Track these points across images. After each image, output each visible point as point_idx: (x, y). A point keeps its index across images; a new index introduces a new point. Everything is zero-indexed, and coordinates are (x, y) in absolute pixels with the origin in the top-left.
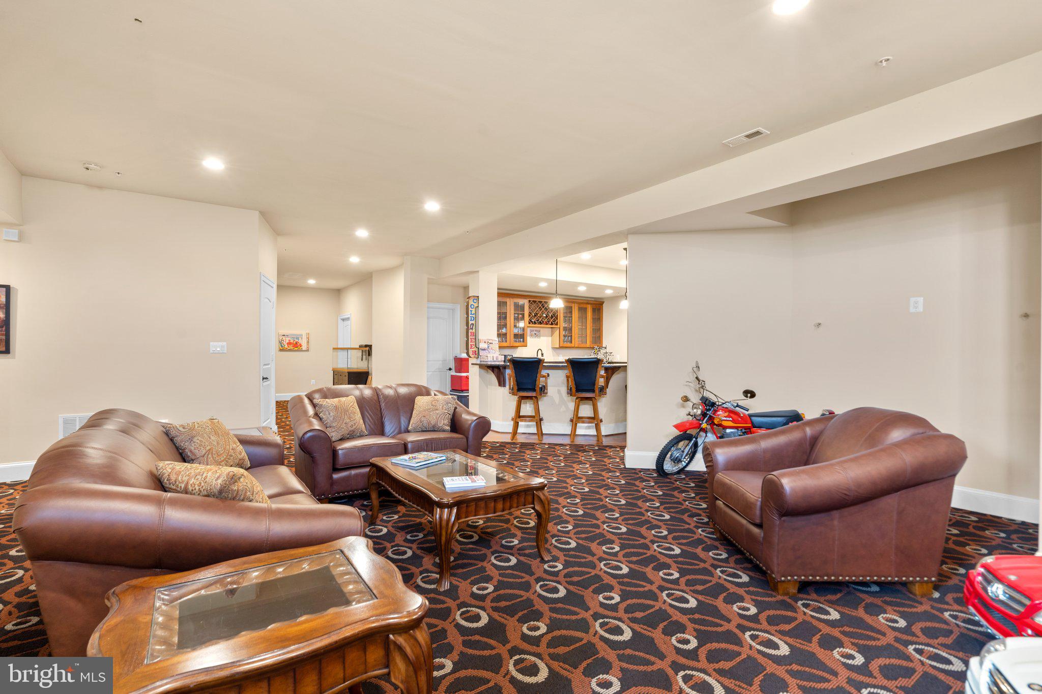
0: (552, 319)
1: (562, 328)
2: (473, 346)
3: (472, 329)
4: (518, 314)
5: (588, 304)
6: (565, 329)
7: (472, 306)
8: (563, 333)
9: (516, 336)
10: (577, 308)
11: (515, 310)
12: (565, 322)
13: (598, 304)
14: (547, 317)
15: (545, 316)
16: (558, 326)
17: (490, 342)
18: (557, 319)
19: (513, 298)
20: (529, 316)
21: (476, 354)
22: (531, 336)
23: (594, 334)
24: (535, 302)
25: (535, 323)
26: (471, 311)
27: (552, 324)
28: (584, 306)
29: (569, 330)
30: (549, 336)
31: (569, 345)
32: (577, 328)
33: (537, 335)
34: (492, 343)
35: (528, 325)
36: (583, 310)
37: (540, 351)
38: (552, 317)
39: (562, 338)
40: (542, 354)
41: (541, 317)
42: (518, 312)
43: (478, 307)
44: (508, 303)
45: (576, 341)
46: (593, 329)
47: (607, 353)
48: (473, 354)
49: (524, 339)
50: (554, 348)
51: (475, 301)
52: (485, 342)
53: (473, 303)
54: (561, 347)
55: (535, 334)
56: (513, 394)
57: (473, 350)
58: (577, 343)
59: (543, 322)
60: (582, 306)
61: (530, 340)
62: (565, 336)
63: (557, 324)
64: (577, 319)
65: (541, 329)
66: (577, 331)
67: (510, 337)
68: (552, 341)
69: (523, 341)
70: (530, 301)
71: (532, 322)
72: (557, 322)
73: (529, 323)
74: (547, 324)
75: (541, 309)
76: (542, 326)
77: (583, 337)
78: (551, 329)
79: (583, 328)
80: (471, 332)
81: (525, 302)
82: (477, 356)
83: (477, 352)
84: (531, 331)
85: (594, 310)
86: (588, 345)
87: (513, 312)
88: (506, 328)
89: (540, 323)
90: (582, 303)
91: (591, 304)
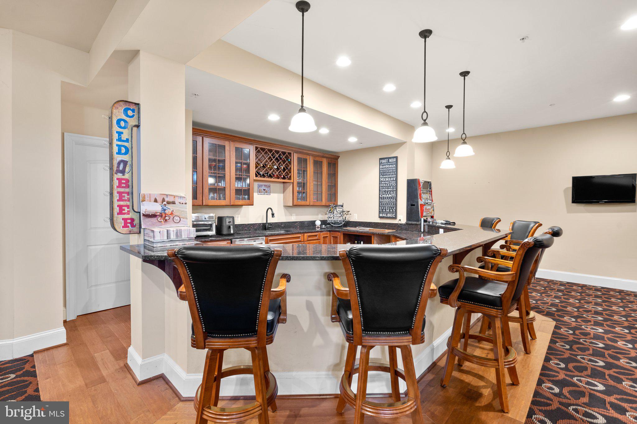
0: (284, 172)
1: (295, 184)
2: (126, 210)
3: (123, 172)
4: (241, 163)
5: (323, 157)
6: (299, 183)
7: (122, 124)
8: (296, 189)
9: (238, 192)
10: (312, 161)
11: (236, 158)
12: (299, 177)
13: (333, 159)
14: (278, 169)
15: (276, 167)
16: (292, 181)
17: (166, 199)
18: (290, 172)
19: (233, 141)
20: (256, 167)
21: (133, 226)
22: (259, 192)
23: (328, 191)
24: (263, 149)
25: (264, 176)
26: (120, 133)
27: (284, 178)
28: (319, 159)
29: (303, 185)
30: (280, 193)
31: (303, 203)
32: (312, 184)
33: (266, 191)
34: (174, 203)
35: (255, 178)
36: (318, 164)
37: (270, 211)
38: (284, 170)
39: (296, 194)
40: (273, 215)
41: (271, 170)
42: (241, 161)
43: (138, 126)
44: (227, 148)
45: (311, 198)
46: (328, 185)
47: (343, 211)
48: (125, 226)
49: (249, 195)
50: (286, 207)
51: (130, 113)
52: (156, 201)
53: (124, 117)
54: (295, 206)
55: (264, 190)
56: (196, 344)
57: (126, 216)
58: (312, 200)
59: (273, 175)
60: (317, 159)
61: (257, 197)
62: (299, 192)
63: (290, 179)
64: (312, 173)
65: (271, 184)
66: (312, 187)
67: (230, 194)
68: (284, 198)
69: (249, 199)
70: (257, 148)
71: (259, 174)
72: (290, 177)
73: (256, 176)
74: (278, 178)
75: (272, 160)
76: (272, 179)
77: (318, 194)
78: (282, 185)
79: (319, 185)
80: (119, 180)
81: (249, 150)
82: (136, 229)
83: (136, 222)
84: (259, 186)
85: (329, 164)
86: (324, 203)
87: (233, 160)
88: (224, 180)
89: (270, 176)
90: (318, 156)
91: (327, 158)
